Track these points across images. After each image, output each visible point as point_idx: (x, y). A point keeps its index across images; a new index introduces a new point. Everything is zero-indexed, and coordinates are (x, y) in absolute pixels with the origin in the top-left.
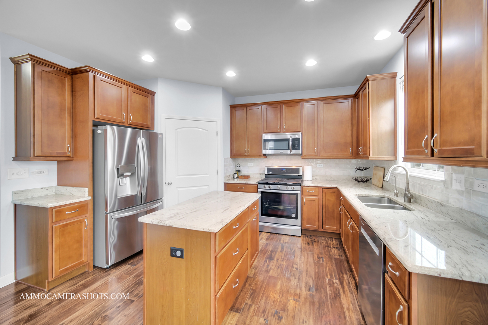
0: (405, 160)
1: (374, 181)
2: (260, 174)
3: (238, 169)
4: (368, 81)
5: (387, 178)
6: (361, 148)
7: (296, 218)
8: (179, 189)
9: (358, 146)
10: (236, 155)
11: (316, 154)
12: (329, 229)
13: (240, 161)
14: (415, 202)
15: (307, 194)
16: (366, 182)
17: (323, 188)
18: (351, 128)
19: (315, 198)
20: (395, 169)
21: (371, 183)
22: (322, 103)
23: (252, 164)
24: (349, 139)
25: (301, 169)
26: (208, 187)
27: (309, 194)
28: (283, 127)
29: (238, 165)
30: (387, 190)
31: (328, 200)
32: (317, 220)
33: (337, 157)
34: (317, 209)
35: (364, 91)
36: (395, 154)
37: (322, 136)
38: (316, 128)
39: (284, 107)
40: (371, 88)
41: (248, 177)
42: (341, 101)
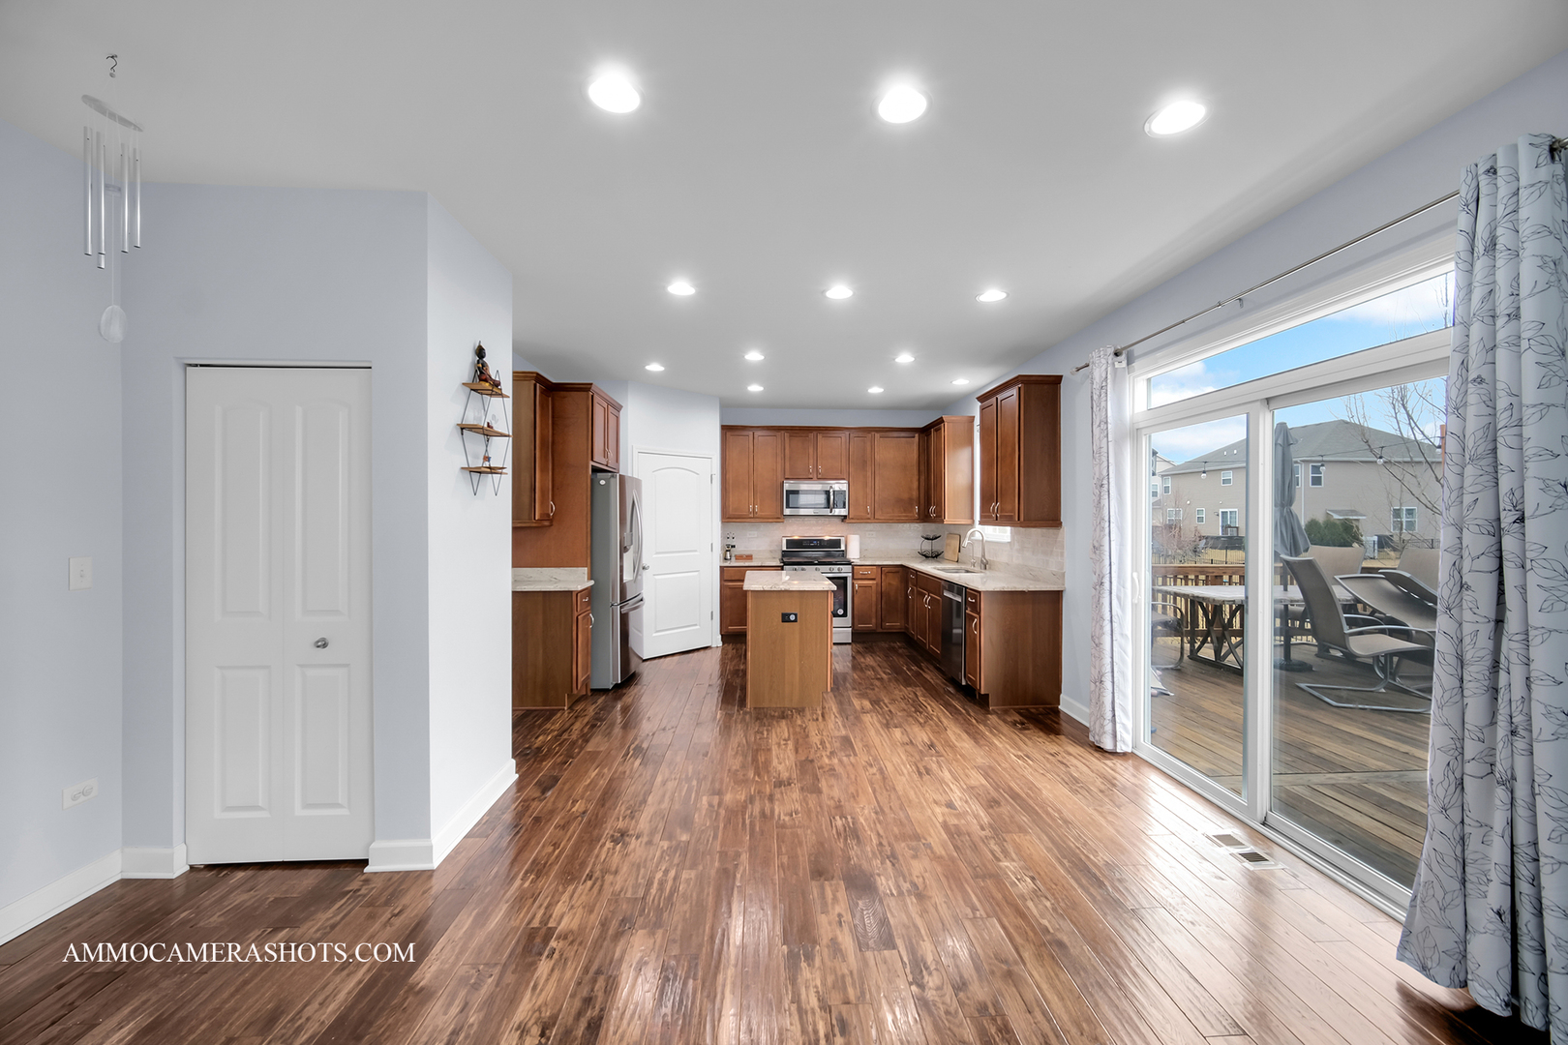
0: (981, 523)
1: (946, 555)
2: (771, 551)
3: (731, 542)
4: (943, 421)
5: (965, 543)
6: (932, 508)
7: (845, 615)
8: (656, 577)
9: (928, 505)
10: (729, 516)
11: (869, 516)
12: (890, 627)
13: (735, 528)
14: (990, 568)
15: (860, 577)
16: (936, 556)
17: (882, 566)
18: (917, 477)
19: (871, 582)
20: (972, 534)
21: (943, 558)
22: (877, 435)
23: (756, 533)
24: (915, 494)
25: (843, 539)
26: (696, 573)
27: (863, 577)
28: (817, 471)
29: (731, 536)
30: (964, 563)
31: (889, 584)
32: (874, 615)
33: (900, 521)
34: (874, 599)
35: (936, 430)
36: (972, 517)
37: (877, 488)
38: (869, 474)
39: (820, 436)
40: (947, 430)
41: (749, 557)
42: (903, 434)
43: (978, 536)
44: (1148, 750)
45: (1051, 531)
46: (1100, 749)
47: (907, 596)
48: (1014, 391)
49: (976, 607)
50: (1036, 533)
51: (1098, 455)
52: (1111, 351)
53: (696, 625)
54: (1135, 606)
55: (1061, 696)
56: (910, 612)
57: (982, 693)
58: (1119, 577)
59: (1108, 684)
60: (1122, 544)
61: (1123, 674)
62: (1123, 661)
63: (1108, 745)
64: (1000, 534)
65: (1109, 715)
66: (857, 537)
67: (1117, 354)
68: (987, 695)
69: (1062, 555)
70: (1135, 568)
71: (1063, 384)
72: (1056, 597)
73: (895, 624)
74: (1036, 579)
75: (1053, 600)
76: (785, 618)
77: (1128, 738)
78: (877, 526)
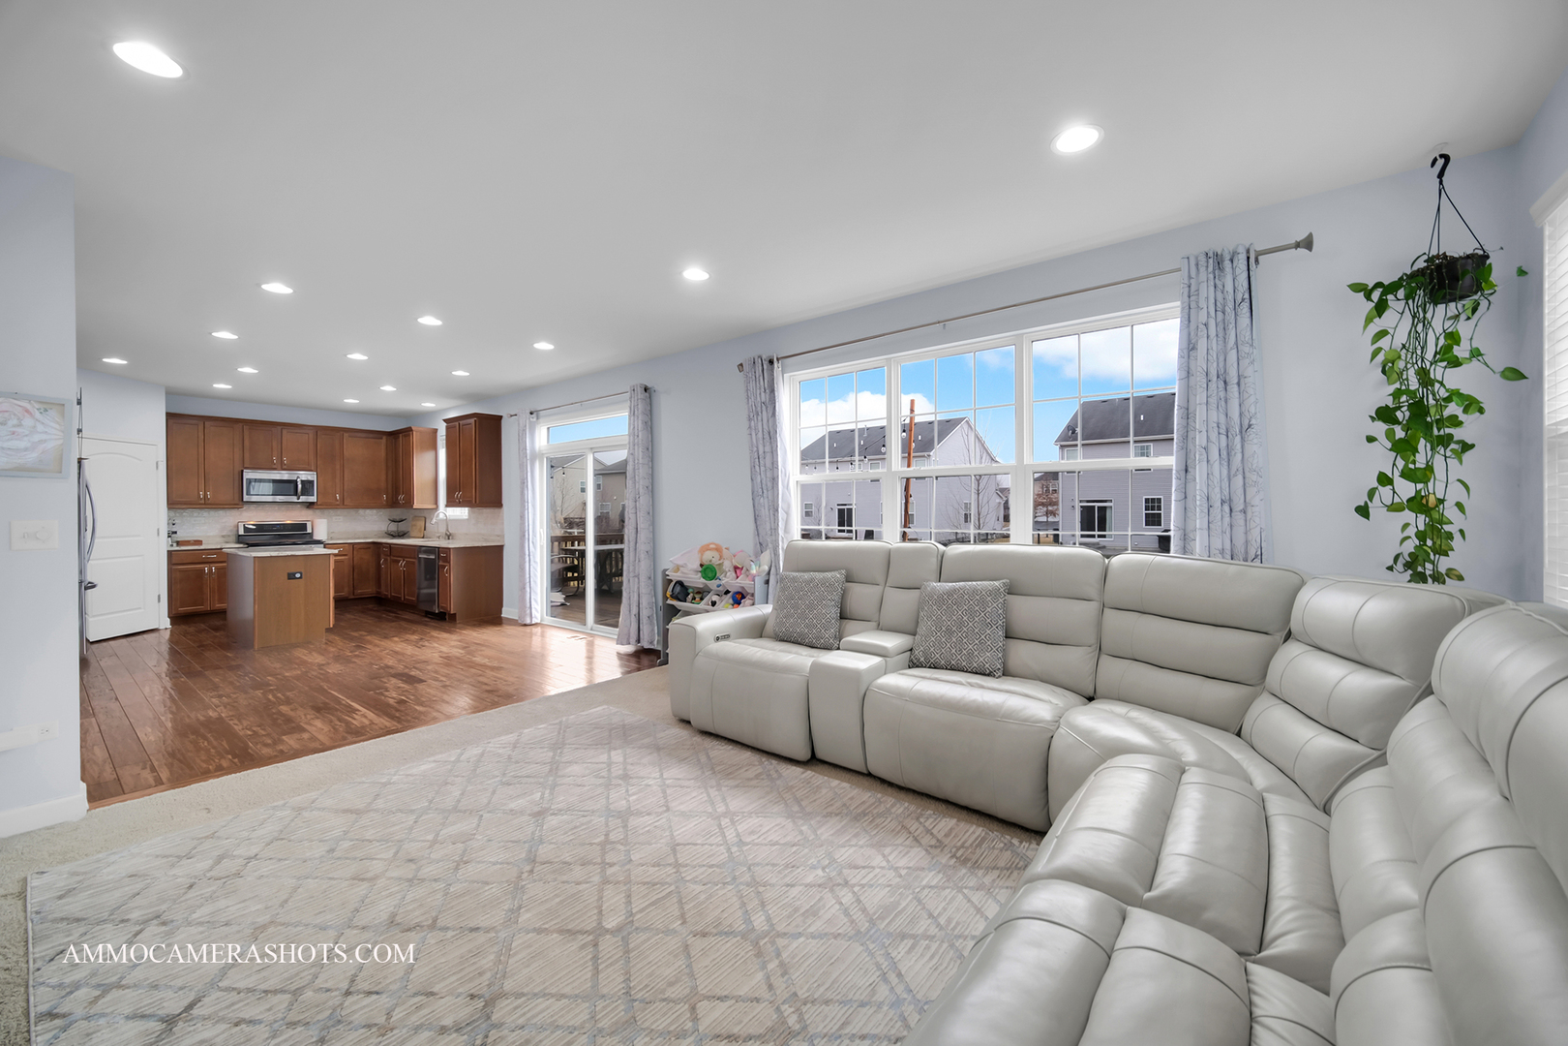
0: (446, 507)
1: (412, 533)
3: (172, 528)
4: (411, 430)
5: (431, 522)
6: (401, 496)
9: (397, 494)
11: (338, 502)
12: (362, 593)
13: (182, 514)
14: (453, 538)
16: (402, 535)
17: (354, 544)
18: (385, 471)
20: (437, 515)
21: (410, 536)
24: (383, 485)
25: (309, 523)
26: (141, 558)
28: (282, 461)
31: (361, 559)
32: (347, 585)
33: (368, 507)
34: (346, 572)
35: (405, 436)
36: (436, 502)
37: (346, 479)
38: (338, 467)
39: (284, 432)
40: (415, 437)
41: (199, 542)
42: (371, 435)
43: (441, 516)
44: (548, 620)
45: (496, 510)
46: (525, 625)
47: (379, 565)
48: (472, 421)
49: (447, 560)
50: (487, 511)
51: (522, 467)
52: (528, 412)
53: (140, 608)
54: (542, 547)
55: (503, 609)
56: (382, 582)
57: (452, 612)
58: (533, 531)
59: (528, 589)
60: (534, 515)
61: (535, 582)
62: (535, 575)
63: (528, 621)
64: (462, 513)
65: (528, 605)
66: (325, 521)
67: (531, 413)
68: (455, 614)
69: (503, 523)
70: (541, 527)
71: (503, 421)
72: (500, 548)
73: (369, 590)
74: (486, 540)
75: (497, 551)
76: (291, 576)
77: (539, 616)
78: (345, 512)
